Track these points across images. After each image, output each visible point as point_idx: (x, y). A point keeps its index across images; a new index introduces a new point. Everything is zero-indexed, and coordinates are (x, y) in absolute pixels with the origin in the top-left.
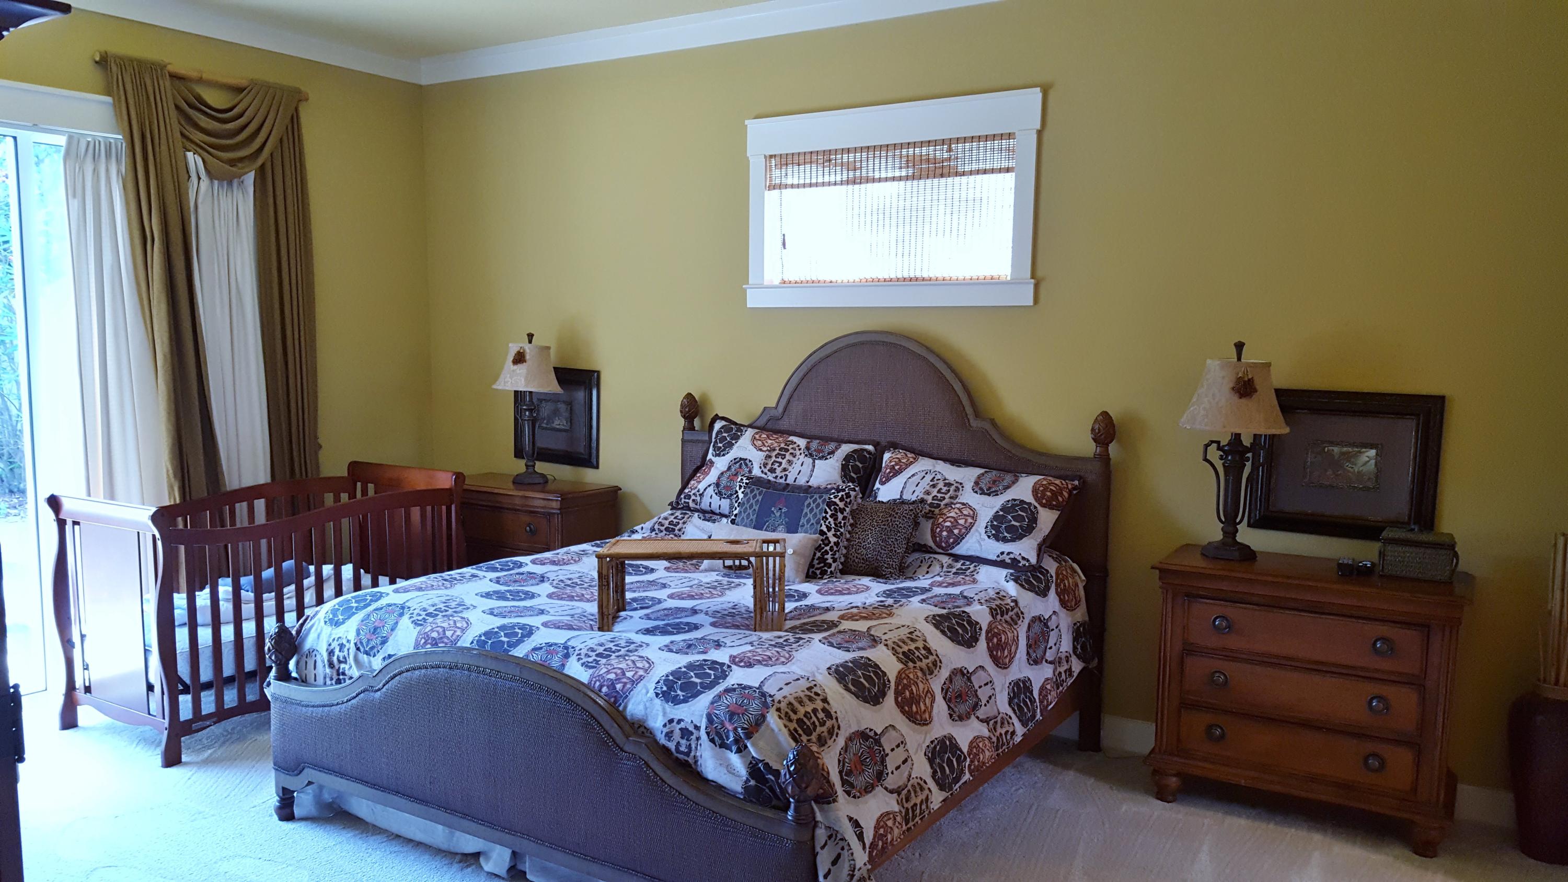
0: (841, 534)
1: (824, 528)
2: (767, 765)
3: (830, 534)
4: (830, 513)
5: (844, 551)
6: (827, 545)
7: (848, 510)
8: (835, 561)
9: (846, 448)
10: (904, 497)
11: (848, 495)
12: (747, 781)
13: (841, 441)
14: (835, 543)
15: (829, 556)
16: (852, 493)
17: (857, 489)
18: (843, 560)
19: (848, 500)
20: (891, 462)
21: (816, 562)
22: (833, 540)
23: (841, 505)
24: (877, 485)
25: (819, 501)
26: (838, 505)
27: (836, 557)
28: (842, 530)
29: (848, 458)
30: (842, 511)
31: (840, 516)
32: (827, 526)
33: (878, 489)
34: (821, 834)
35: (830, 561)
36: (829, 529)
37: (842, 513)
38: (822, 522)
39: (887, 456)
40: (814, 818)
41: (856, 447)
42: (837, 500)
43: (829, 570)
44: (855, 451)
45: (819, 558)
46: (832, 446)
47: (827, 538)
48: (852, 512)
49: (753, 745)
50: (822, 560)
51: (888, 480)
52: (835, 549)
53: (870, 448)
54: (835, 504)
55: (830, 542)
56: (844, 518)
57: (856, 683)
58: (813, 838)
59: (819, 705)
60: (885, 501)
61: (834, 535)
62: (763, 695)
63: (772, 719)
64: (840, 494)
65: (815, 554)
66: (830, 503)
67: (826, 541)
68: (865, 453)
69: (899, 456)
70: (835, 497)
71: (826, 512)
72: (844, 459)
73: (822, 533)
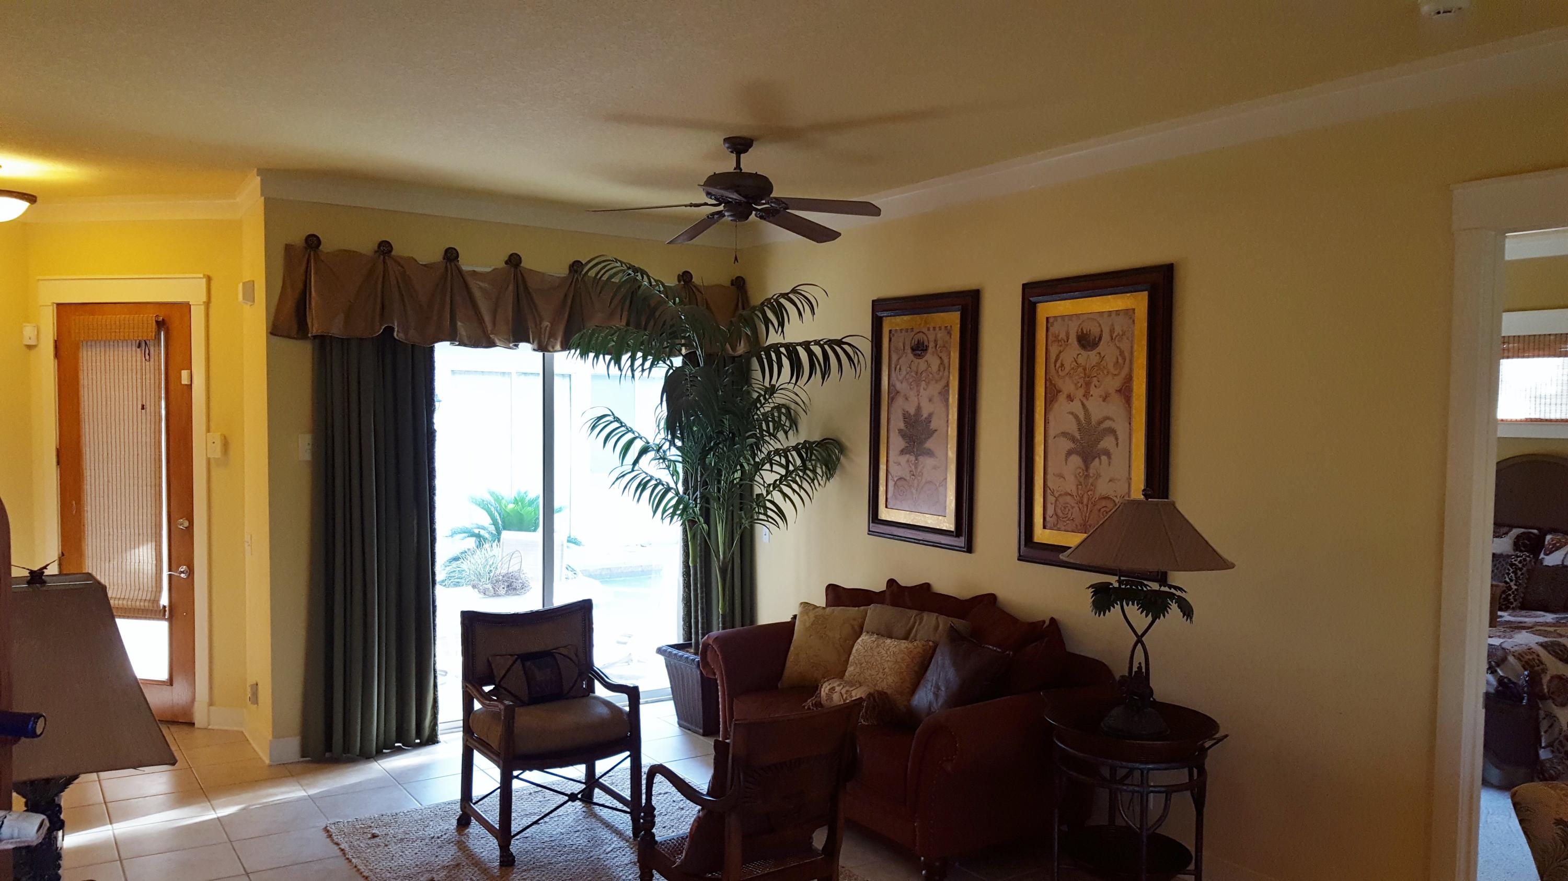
0: (1520, 584)
1: (1507, 580)
2: (1509, 680)
3: (1512, 584)
4: (1512, 570)
5: (1522, 595)
6: (1510, 590)
7: (1525, 569)
8: (1515, 600)
9: (1516, 532)
10: (1565, 564)
11: (1525, 560)
12: (1497, 687)
13: (1512, 527)
14: (1516, 589)
15: (1511, 597)
16: (1528, 559)
17: (1531, 556)
18: (1521, 600)
19: (1525, 563)
20: (1552, 541)
21: (1502, 600)
22: (1514, 587)
23: (1520, 566)
24: (1542, 556)
25: (1504, 563)
26: (1517, 566)
27: (1517, 598)
28: (1520, 582)
29: (1518, 537)
30: (1521, 569)
31: (1519, 573)
32: (1509, 579)
33: (1543, 558)
34: (1542, 714)
35: (1512, 600)
36: (1511, 580)
37: (1521, 571)
38: (1506, 576)
39: (1548, 537)
40: (1538, 706)
41: (1523, 530)
42: (1516, 563)
43: (1512, 606)
44: (1523, 533)
45: (1504, 598)
46: (1505, 529)
47: (1510, 586)
48: (1528, 570)
49: (1500, 670)
50: (1506, 599)
51: (1551, 552)
52: (1516, 593)
53: (1535, 531)
54: (1515, 564)
55: (1512, 589)
56: (1522, 574)
57: (1555, 652)
58: (1538, 714)
59: (1535, 657)
60: (1550, 565)
61: (1515, 585)
62: (1503, 649)
63: (1511, 659)
64: (1519, 559)
65: (1501, 596)
66: (1512, 565)
67: (1510, 588)
68: (1531, 535)
69: (1558, 537)
70: (1515, 561)
71: (1509, 570)
72: (1516, 538)
73: (1506, 582)
